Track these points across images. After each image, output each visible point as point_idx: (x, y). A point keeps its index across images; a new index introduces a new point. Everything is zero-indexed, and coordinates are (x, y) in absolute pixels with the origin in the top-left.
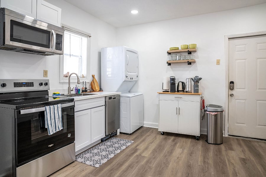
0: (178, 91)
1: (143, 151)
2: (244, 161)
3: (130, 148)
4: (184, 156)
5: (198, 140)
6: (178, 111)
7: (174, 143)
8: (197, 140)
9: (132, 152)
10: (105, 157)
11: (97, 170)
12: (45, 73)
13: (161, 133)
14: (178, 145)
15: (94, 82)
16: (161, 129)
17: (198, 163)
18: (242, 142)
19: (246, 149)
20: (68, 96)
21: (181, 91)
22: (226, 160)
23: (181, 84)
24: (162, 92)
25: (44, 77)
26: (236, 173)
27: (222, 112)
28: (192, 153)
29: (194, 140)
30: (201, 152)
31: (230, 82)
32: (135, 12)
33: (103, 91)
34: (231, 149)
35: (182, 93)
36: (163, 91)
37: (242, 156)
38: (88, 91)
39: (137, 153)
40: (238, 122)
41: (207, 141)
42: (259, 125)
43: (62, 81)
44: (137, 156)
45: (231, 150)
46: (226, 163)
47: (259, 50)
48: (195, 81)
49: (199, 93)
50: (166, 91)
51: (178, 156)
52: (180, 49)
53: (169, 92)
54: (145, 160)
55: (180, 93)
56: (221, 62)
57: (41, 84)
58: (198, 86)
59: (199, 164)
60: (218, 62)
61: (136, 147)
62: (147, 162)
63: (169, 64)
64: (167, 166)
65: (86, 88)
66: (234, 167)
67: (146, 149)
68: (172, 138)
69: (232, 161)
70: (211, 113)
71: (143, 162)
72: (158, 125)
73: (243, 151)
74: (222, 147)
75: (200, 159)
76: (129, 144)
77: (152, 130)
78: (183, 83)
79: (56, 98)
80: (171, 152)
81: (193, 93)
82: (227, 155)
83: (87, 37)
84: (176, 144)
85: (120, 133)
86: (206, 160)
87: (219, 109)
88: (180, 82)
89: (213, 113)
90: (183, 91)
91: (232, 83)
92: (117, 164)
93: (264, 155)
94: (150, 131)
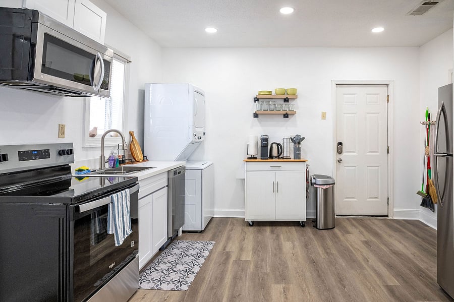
0: (271, 157)
1: (240, 254)
2: (366, 243)
3: (216, 253)
4: (299, 250)
5: (303, 226)
6: (276, 188)
7: (275, 235)
8: (302, 228)
9: (223, 258)
10: (188, 272)
11: (189, 295)
12: (61, 130)
13: (249, 224)
14: (282, 237)
15: (134, 145)
16: (250, 218)
17: (321, 256)
18: (354, 222)
19: (363, 230)
20: (103, 173)
21: (276, 157)
22: (349, 246)
23: (275, 147)
24: (247, 160)
25: (59, 137)
26: (366, 258)
27: (334, 184)
28: (306, 245)
29: (298, 228)
30: (316, 242)
31: (338, 142)
32: (211, 30)
33: (147, 160)
34: (348, 232)
35: (277, 160)
36: (248, 158)
37: (364, 239)
38: (126, 161)
39: (233, 258)
40: (347, 196)
41: (316, 226)
42: (370, 198)
43: (87, 145)
44: (235, 261)
45: (348, 234)
46: (350, 250)
47: (369, 103)
48: (296, 142)
49: (301, 160)
50: (253, 158)
51: (291, 252)
52: (273, 93)
53: (256, 158)
54: (252, 265)
55: (274, 160)
56: (327, 116)
57: (61, 153)
58: (299, 149)
59: (323, 257)
60: (324, 116)
61: (224, 250)
62: (257, 267)
63: (256, 115)
64: (287, 267)
65: (124, 156)
66: (361, 252)
67: (241, 249)
68: (268, 229)
69: (356, 246)
70: (322, 187)
71: (251, 269)
72: (244, 212)
73: (361, 232)
74: (336, 230)
75: (320, 250)
76: (210, 247)
77: (231, 222)
78: (278, 145)
79: (83, 178)
80: (279, 248)
81: (292, 160)
82: (347, 240)
83: (124, 63)
84: (278, 236)
85: (183, 232)
86: (328, 251)
87: (330, 181)
88: (275, 143)
89: (325, 187)
90: (278, 157)
91: (340, 144)
92: (213, 278)
93: (381, 233)
94: (229, 223)
